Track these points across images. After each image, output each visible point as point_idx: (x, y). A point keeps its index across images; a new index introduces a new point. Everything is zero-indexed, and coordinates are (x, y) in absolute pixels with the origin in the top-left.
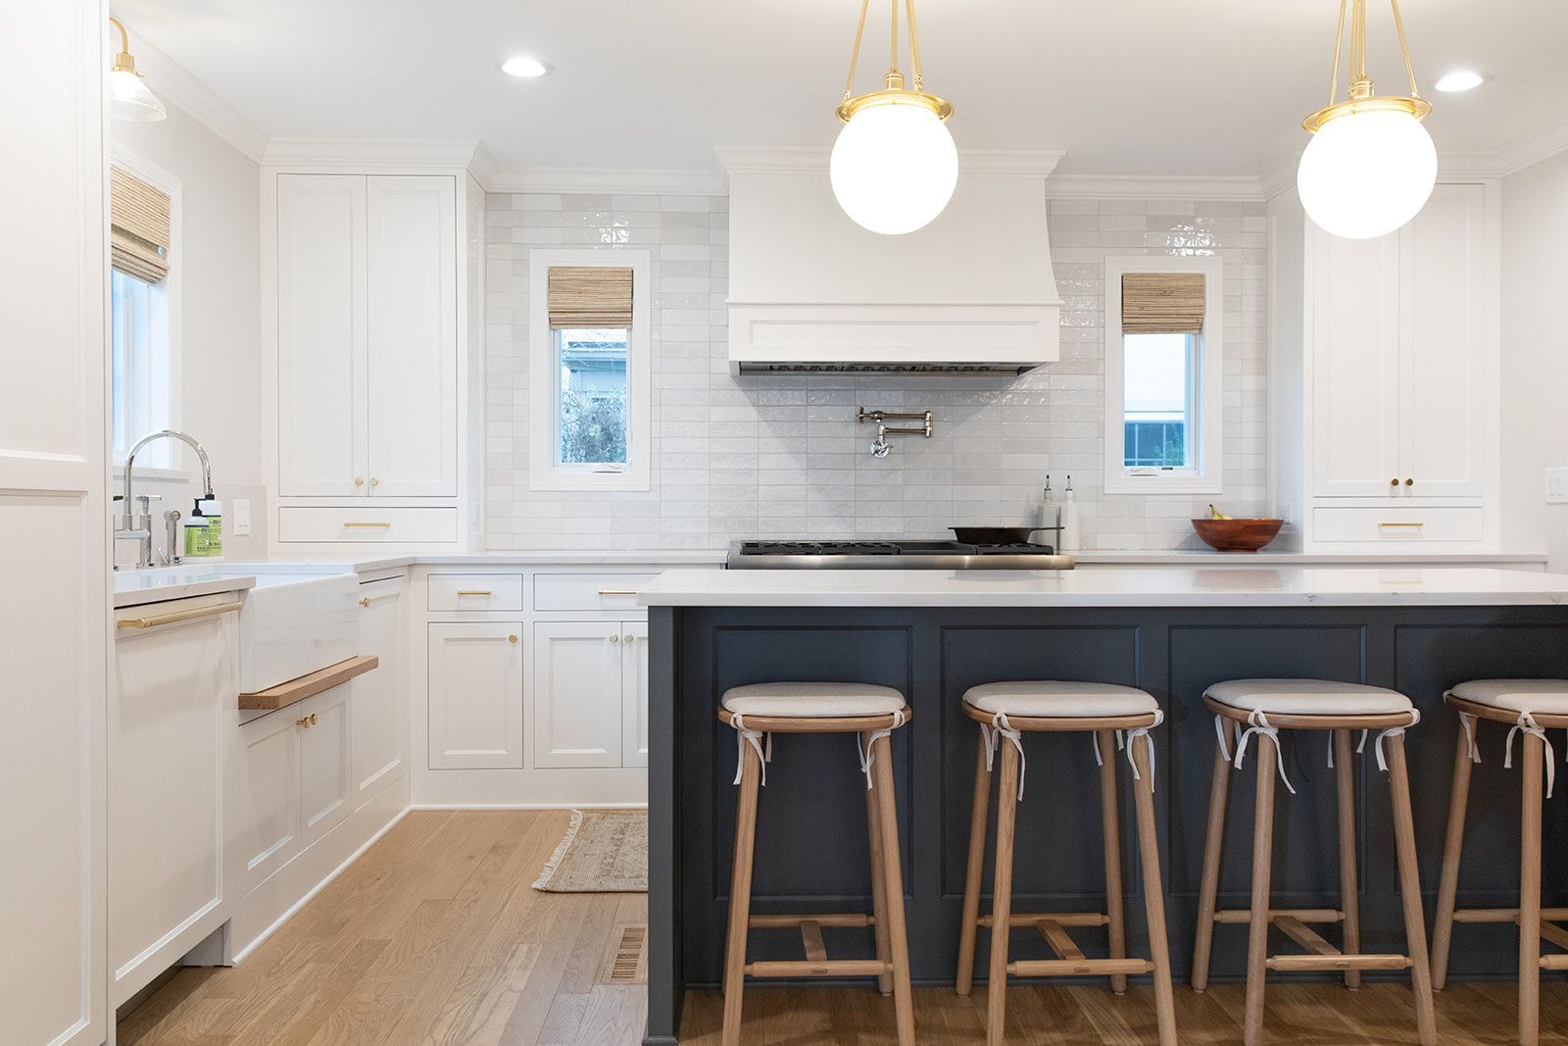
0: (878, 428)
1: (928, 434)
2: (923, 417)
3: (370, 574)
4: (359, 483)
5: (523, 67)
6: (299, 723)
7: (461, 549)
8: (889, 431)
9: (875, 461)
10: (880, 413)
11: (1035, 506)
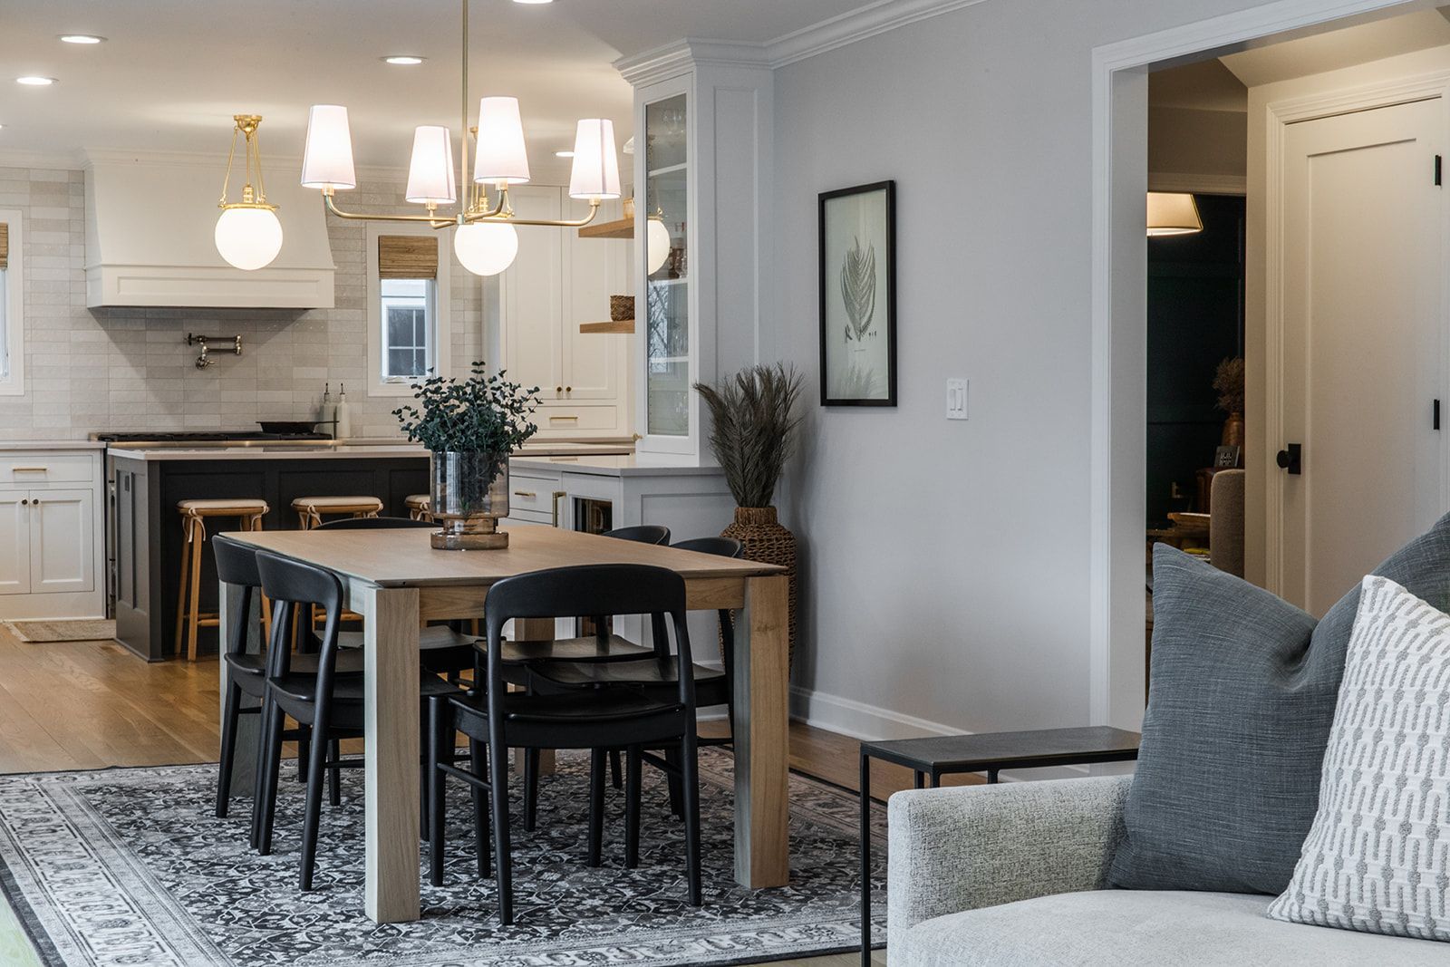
0: (203, 346)
1: (238, 353)
2: (234, 339)
8: (210, 351)
9: (199, 372)
10: (203, 337)
11: (318, 406)
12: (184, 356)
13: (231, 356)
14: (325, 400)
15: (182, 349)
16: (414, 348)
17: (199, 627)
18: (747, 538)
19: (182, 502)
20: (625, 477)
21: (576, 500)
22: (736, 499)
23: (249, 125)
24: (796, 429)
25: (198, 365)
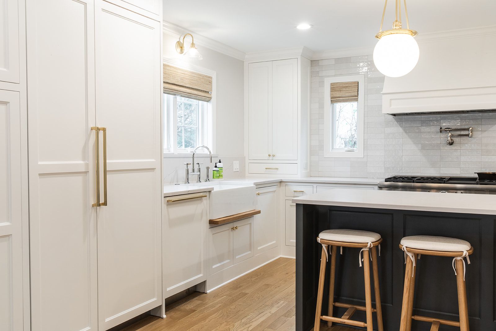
1: (470, 136)
2: (468, 130)
3: (259, 186)
4: (269, 155)
5: (304, 26)
6: (232, 228)
7: (299, 178)
9: (450, 147)
10: (449, 129)
12: (440, 139)
13: (466, 138)
15: (440, 135)
25: (448, 143)
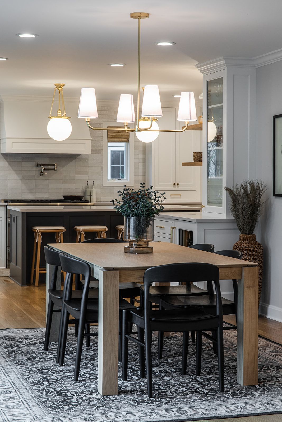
0: (42, 168)
1: (55, 170)
2: (54, 165)
8: (45, 169)
9: (41, 177)
10: (43, 164)
11: (84, 189)
12: (35, 171)
13: (53, 171)
14: (87, 187)
15: (35, 169)
16: (121, 166)
17: (40, 273)
18: (244, 246)
19: (34, 227)
20: (198, 222)
21: (180, 230)
22: (240, 231)
23: (60, 87)
24: (263, 205)
25: (41, 175)
